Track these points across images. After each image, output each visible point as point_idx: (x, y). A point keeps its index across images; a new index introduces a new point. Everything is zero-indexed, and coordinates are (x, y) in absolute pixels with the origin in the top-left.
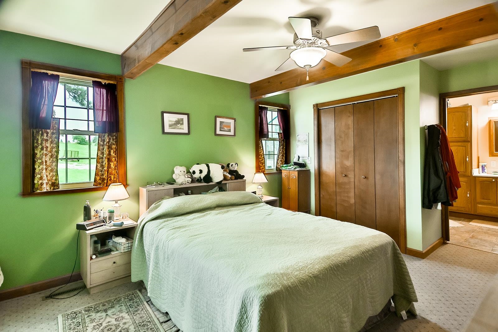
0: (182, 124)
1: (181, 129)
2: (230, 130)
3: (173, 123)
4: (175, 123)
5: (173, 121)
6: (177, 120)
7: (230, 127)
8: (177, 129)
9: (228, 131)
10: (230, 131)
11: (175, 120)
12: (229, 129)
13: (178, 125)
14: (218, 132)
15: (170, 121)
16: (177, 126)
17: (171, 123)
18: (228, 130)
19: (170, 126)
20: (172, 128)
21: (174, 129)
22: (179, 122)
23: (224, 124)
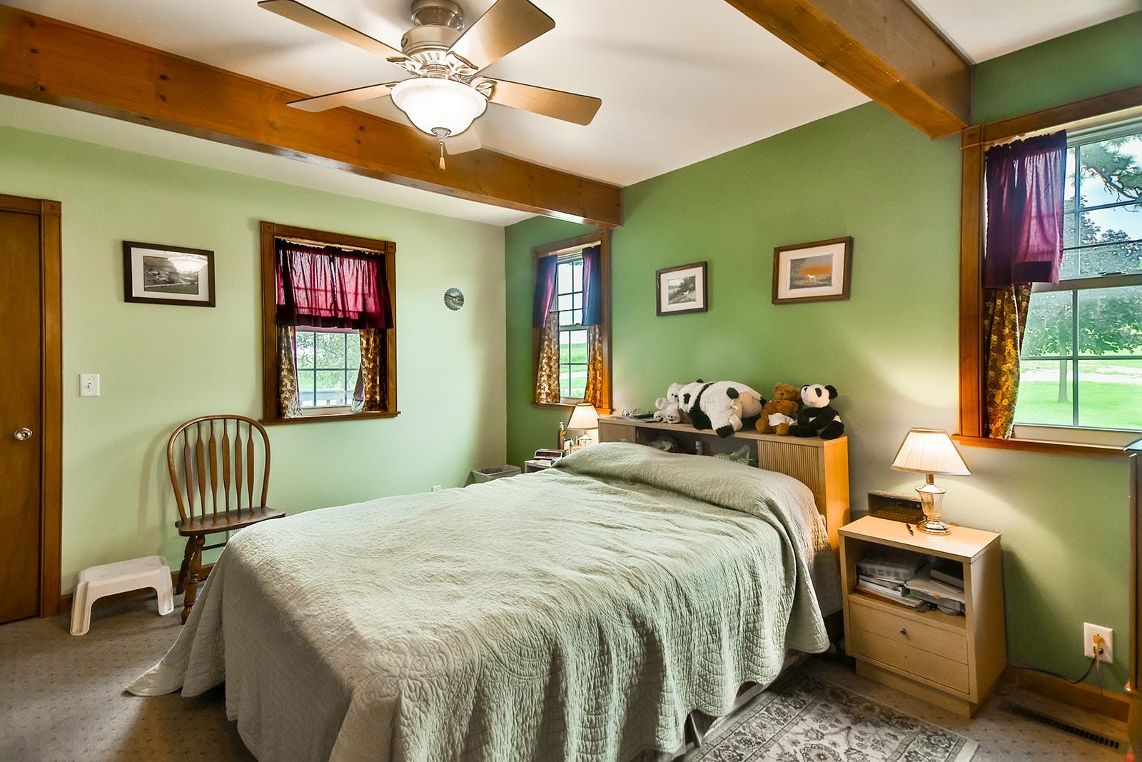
0: (693, 289)
1: (690, 300)
2: (829, 279)
3: (676, 290)
4: (679, 289)
5: (676, 287)
6: (683, 282)
7: (828, 269)
8: (683, 302)
9: (822, 283)
10: (827, 283)
11: (679, 284)
12: (824, 276)
13: (685, 293)
14: (785, 292)
15: (670, 288)
16: (682, 296)
17: (672, 291)
18: (823, 280)
19: (671, 297)
20: (674, 303)
21: (677, 302)
22: (688, 285)
23: (804, 266)
